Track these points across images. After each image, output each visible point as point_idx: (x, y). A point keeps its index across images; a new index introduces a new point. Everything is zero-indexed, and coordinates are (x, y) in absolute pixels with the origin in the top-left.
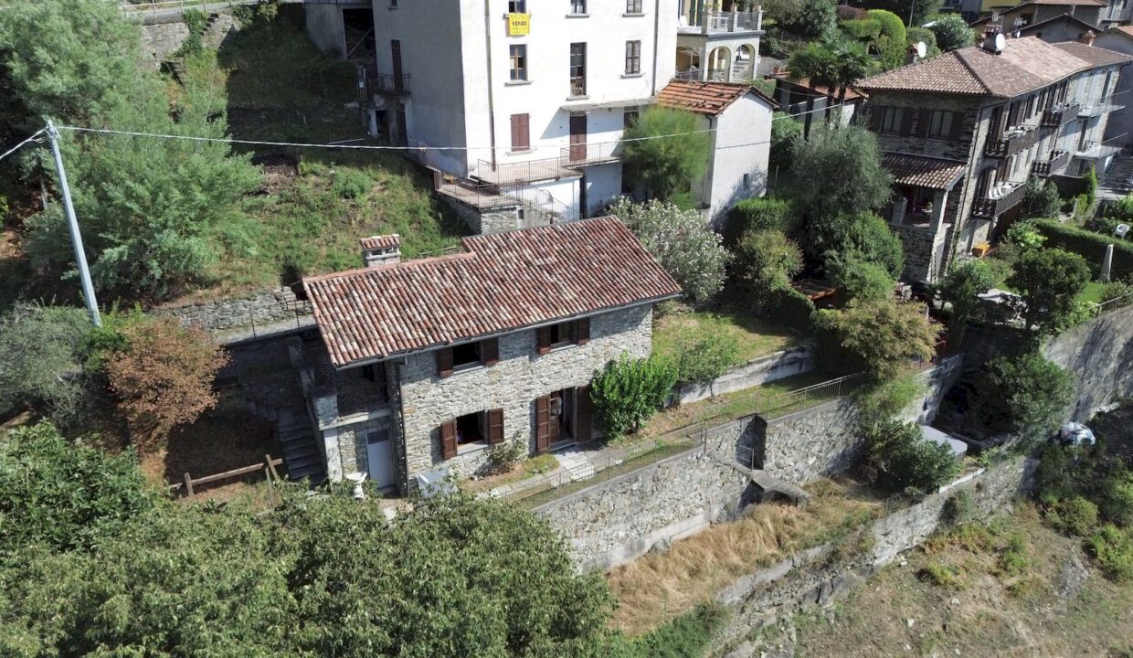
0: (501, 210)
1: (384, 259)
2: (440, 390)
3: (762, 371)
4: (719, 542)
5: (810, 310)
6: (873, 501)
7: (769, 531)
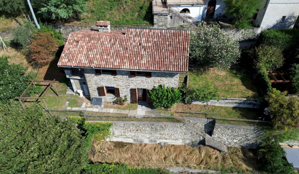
0: (161, 15)
1: (103, 29)
2: (98, 78)
3: (236, 103)
4: (181, 152)
5: (268, 87)
6: (248, 166)
7: (201, 157)
